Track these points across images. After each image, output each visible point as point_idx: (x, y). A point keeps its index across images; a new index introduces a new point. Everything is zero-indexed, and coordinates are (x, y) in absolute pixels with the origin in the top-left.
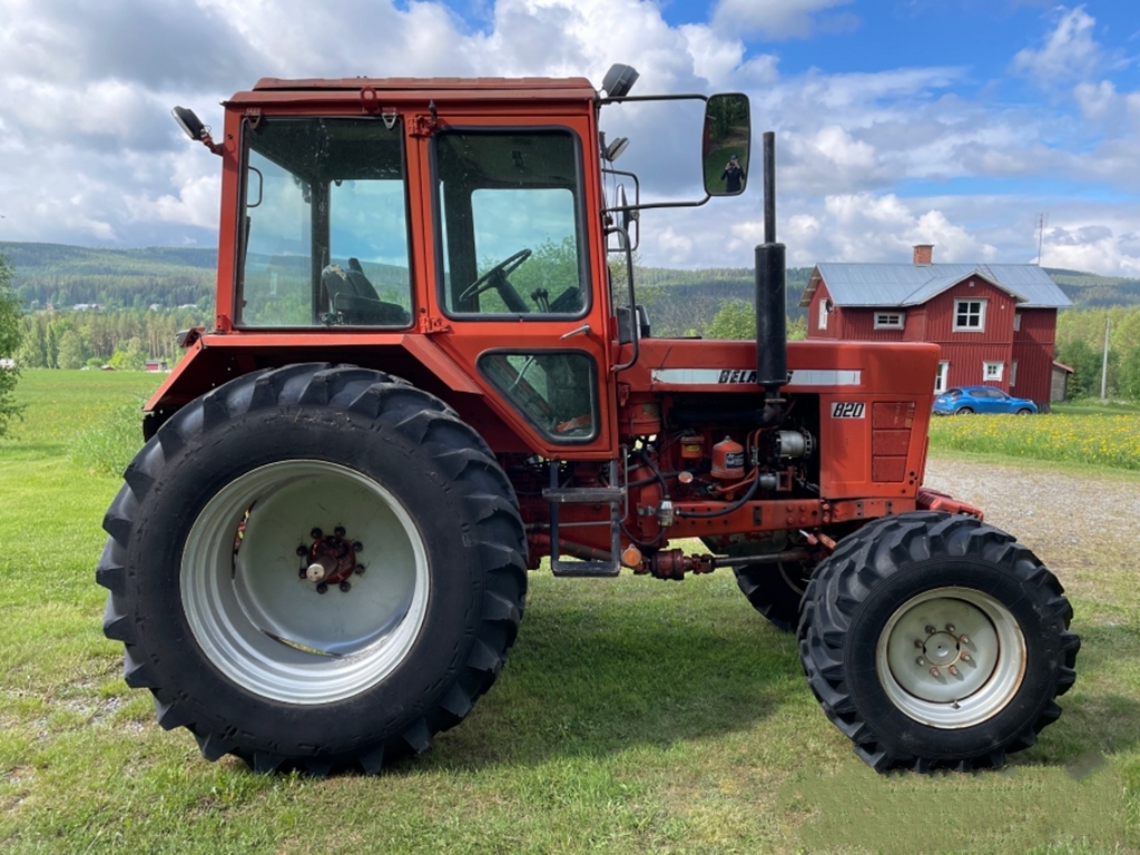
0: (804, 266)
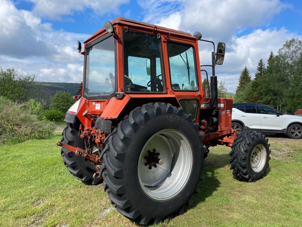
0: (62, 82)
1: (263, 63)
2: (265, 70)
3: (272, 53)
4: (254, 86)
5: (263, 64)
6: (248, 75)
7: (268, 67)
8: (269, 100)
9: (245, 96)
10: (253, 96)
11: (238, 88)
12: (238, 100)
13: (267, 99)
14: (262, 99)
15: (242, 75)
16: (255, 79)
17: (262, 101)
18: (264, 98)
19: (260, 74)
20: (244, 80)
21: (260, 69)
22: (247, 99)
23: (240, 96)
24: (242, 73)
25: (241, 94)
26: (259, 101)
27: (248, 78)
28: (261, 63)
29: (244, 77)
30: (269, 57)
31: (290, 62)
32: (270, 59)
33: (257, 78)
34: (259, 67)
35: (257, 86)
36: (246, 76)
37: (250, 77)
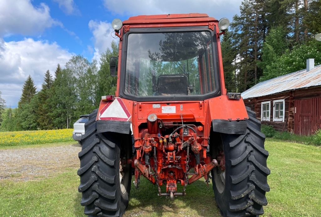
1: (50, 74)
2: (53, 82)
3: (59, 66)
4: (42, 97)
5: (51, 76)
6: (33, 86)
7: (56, 80)
8: (59, 113)
9: (32, 108)
10: (42, 108)
11: (21, 99)
12: (24, 113)
13: (57, 112)
14: (51, 112)
15: (26, 85)
16: (43, 90)
17: (52, 114)
18: (54, 111)
19: (48, 86)
20: (29, 91)
21: (47, 80)
22: (34, 111)
23: (25, 108)
24: (26, 83)
25: (27, 106)
26: (49, 114)
27: (33, 88)
28: (48, 75)
29: (28, 87)
30: (57, 69)
31: (77, 77)
32: (57, 71)
33: (45, 89)
34: (46, 78)
35: (45, 99)
36: (31, 87)
37: (34, 87)
